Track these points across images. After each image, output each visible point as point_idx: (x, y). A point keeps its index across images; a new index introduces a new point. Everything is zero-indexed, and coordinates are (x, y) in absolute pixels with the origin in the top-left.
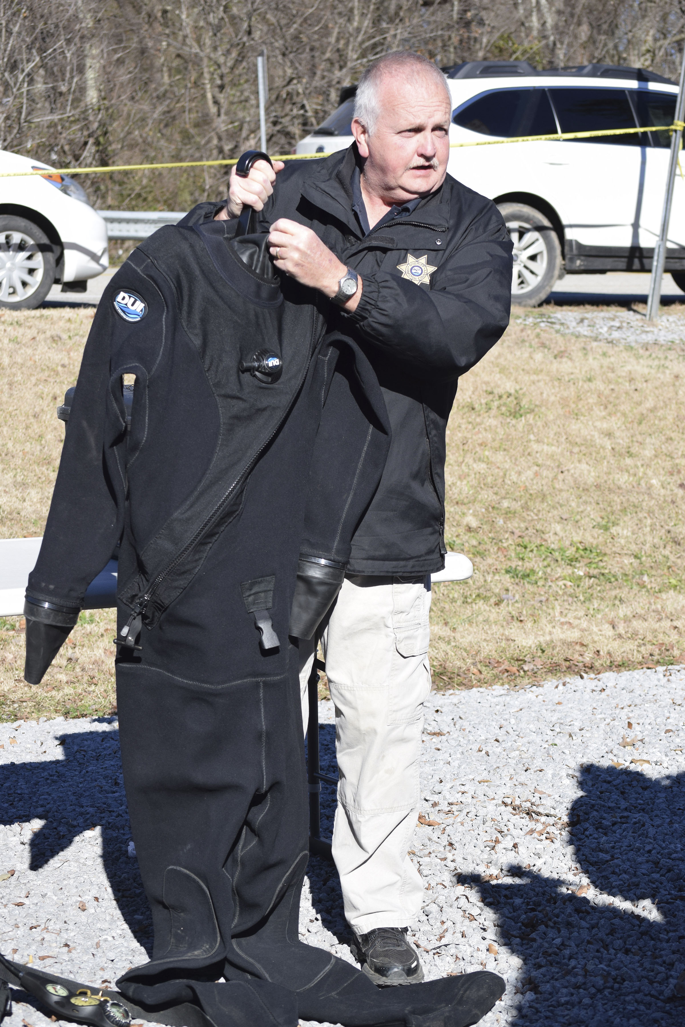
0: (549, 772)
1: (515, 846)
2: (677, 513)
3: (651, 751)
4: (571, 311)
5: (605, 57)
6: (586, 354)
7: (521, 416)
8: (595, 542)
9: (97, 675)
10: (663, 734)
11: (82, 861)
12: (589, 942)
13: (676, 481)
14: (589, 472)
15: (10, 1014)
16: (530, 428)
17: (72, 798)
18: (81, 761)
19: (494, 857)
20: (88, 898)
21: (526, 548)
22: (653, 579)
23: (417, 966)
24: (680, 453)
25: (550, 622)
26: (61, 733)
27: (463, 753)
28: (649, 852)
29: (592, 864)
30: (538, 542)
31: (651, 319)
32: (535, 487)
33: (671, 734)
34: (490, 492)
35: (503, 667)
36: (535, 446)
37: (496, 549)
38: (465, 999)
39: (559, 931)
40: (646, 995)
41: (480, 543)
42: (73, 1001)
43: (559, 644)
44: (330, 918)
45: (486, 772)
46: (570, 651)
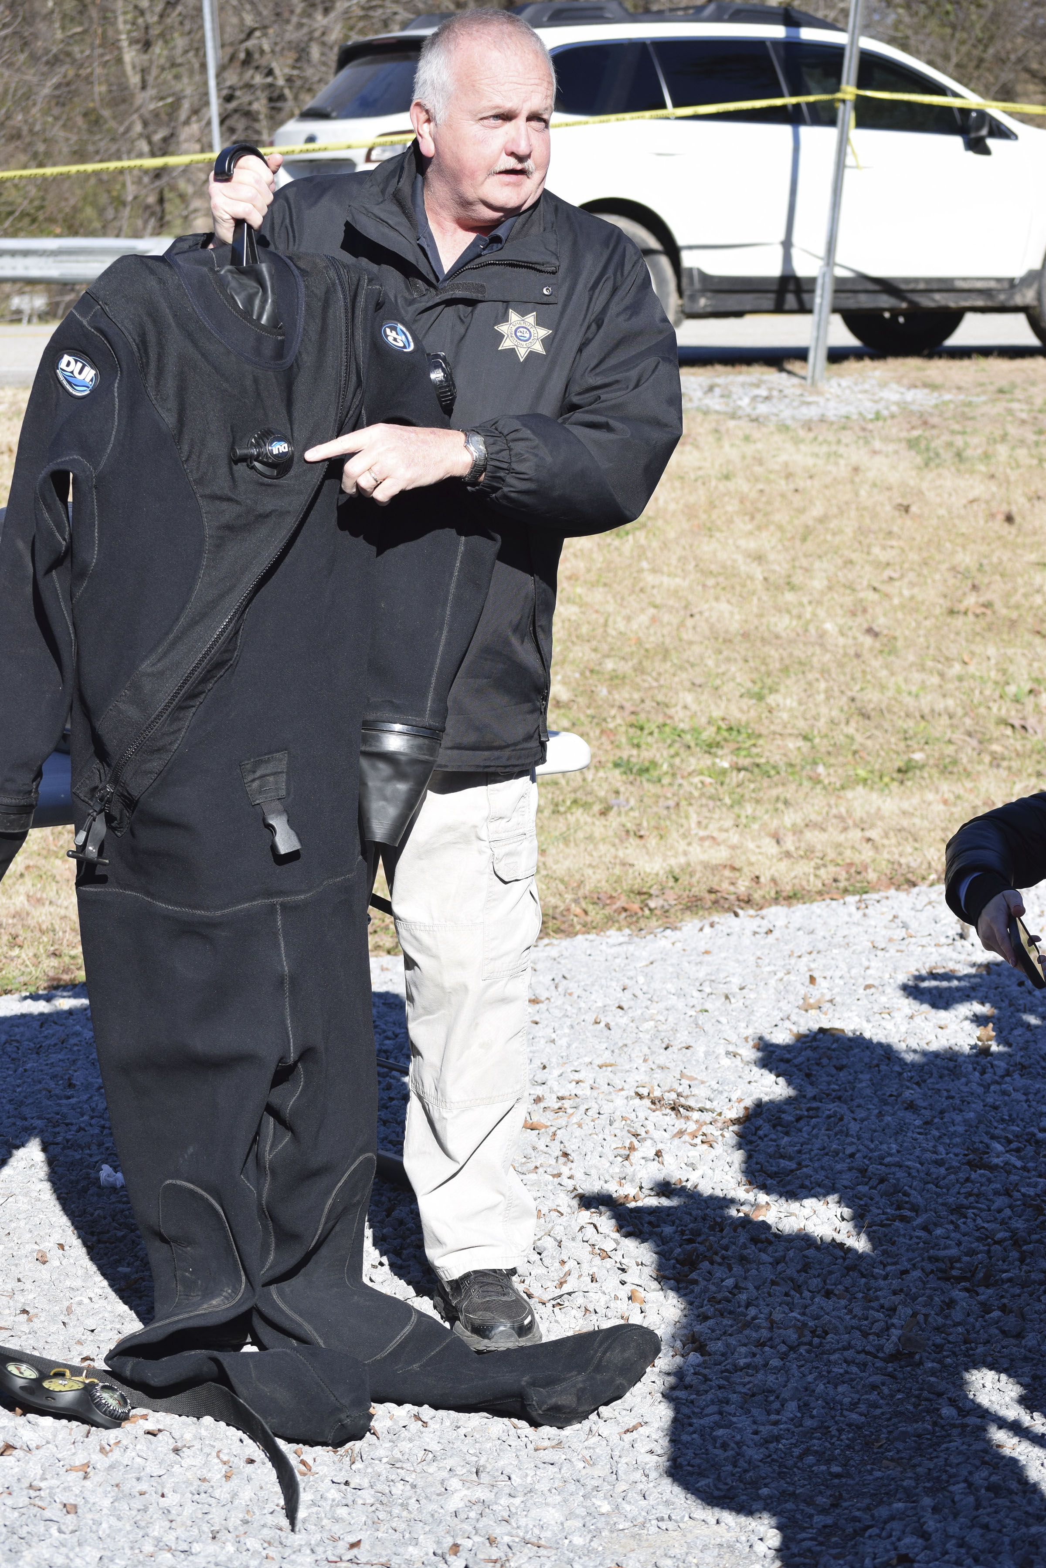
0: (700, 1050)
1: (658, 1154)
2: (864, 672)
3: (846, 1015)
4: (693, 374)
6: (719, 439)
8: (744, 719)
9: (21, 932)
10: (861, 991)
11: (34, 1194)
12: (773, 1283)
13: (860, 625)
14: (732, 613)
16: (640, 551)
17: (8, 1107)
18: (14, 1056)
19: (629, 1170)
20: (48, 1245)
21: (642, 729)
22: (831, 771)
23: (532, 1323)
24: (865, 583)
25: (684, 836)
27: (572, 1027)
28: (852, 1155)
29: (770, 1176)
30: (660, 720)
31: (813, 383)
32: (652, 639)
33: (873, 990)
34: (587, 647)
35: (619, 904)
36: (650, 579)
37: (598, 732)
38: (604, 1363)
39: (730, 1269)
40: (858, 1352)
41: (576, 725)
42: (46, 1384)
43: (699, 868)
44: (400, 1262)
45: (608, 1053)
46: (716, 879)
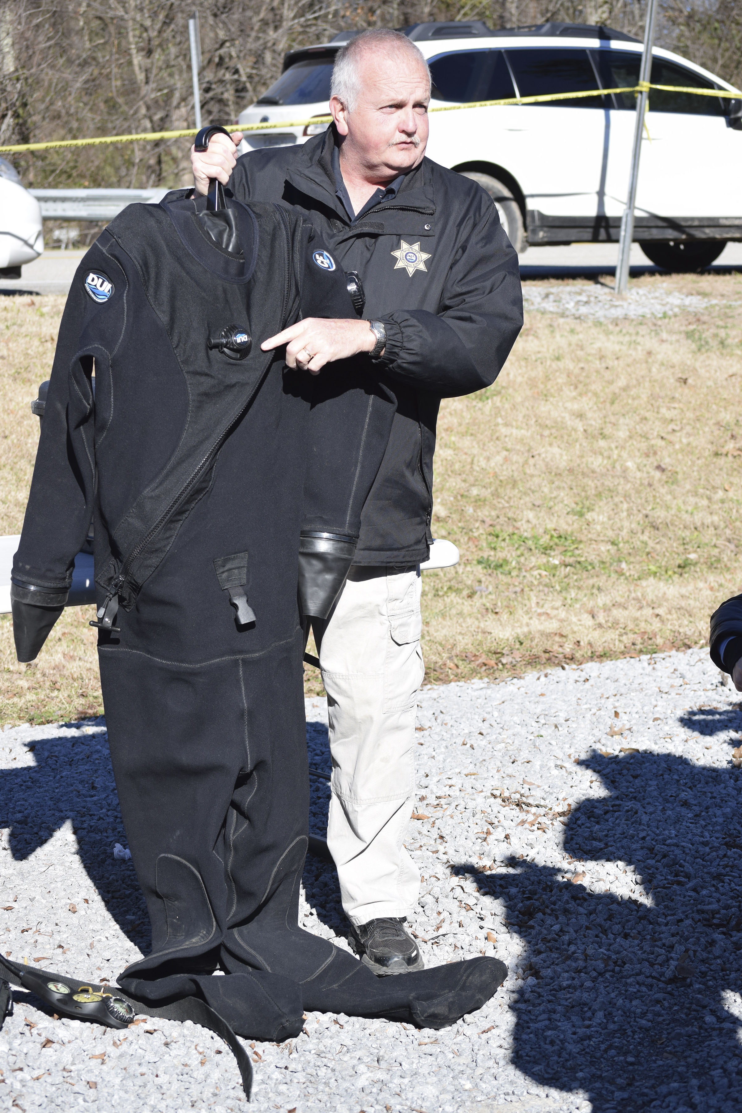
0: (537, 764)
1: (507, 837)
2: (654, 496)
3: (640, 739)
4: (534, 286)
5: (559, 10)
6: (553, 332)
7: (487, 398)
8: (570, 530)
9: (59, 680)
10: (651, 722)
11: (68, 864)
12: (587, 928)
13: (652, 463)
14: (561, 455)
15: (11, 1014)
16: (497, 411)
17: (49, 803)
18: (54, 767)
19: (486, 848)
20: (77, 900)
21: (497, 537)
22: (631, 567)
23: (417, 955)
24: (655, 434)
25: (527, 613)
26: (28, 740)
27: (447, 747)
28: (644, 838)
30: (510, 530)
31: (619, 292)
32: (505, 473)
33: (659, 722)
34: (458, 479)
35: (481, 661)
36: (503, 430)
37: (466, 539)
38: (467, 984)
39: (557, 918)
40: (647, 977)
41: (449, 533)
42: (75, 998)
43: (537, 635)
44: (325, 912)
45: (472, 765)
46: (550, 643)
